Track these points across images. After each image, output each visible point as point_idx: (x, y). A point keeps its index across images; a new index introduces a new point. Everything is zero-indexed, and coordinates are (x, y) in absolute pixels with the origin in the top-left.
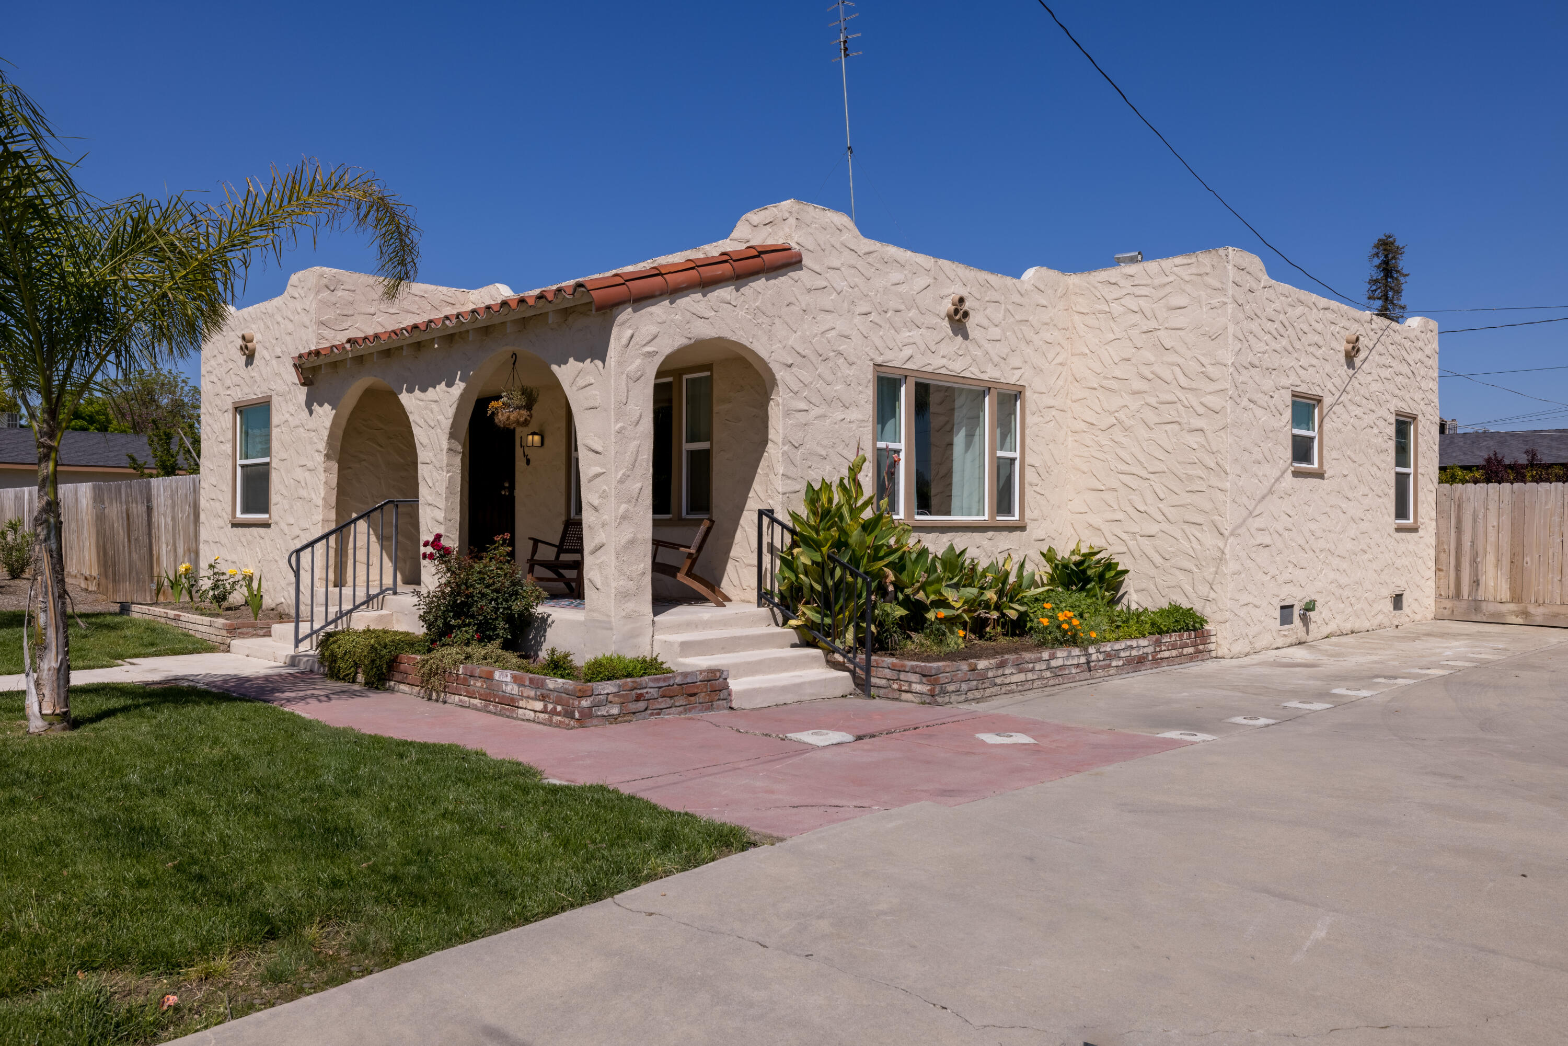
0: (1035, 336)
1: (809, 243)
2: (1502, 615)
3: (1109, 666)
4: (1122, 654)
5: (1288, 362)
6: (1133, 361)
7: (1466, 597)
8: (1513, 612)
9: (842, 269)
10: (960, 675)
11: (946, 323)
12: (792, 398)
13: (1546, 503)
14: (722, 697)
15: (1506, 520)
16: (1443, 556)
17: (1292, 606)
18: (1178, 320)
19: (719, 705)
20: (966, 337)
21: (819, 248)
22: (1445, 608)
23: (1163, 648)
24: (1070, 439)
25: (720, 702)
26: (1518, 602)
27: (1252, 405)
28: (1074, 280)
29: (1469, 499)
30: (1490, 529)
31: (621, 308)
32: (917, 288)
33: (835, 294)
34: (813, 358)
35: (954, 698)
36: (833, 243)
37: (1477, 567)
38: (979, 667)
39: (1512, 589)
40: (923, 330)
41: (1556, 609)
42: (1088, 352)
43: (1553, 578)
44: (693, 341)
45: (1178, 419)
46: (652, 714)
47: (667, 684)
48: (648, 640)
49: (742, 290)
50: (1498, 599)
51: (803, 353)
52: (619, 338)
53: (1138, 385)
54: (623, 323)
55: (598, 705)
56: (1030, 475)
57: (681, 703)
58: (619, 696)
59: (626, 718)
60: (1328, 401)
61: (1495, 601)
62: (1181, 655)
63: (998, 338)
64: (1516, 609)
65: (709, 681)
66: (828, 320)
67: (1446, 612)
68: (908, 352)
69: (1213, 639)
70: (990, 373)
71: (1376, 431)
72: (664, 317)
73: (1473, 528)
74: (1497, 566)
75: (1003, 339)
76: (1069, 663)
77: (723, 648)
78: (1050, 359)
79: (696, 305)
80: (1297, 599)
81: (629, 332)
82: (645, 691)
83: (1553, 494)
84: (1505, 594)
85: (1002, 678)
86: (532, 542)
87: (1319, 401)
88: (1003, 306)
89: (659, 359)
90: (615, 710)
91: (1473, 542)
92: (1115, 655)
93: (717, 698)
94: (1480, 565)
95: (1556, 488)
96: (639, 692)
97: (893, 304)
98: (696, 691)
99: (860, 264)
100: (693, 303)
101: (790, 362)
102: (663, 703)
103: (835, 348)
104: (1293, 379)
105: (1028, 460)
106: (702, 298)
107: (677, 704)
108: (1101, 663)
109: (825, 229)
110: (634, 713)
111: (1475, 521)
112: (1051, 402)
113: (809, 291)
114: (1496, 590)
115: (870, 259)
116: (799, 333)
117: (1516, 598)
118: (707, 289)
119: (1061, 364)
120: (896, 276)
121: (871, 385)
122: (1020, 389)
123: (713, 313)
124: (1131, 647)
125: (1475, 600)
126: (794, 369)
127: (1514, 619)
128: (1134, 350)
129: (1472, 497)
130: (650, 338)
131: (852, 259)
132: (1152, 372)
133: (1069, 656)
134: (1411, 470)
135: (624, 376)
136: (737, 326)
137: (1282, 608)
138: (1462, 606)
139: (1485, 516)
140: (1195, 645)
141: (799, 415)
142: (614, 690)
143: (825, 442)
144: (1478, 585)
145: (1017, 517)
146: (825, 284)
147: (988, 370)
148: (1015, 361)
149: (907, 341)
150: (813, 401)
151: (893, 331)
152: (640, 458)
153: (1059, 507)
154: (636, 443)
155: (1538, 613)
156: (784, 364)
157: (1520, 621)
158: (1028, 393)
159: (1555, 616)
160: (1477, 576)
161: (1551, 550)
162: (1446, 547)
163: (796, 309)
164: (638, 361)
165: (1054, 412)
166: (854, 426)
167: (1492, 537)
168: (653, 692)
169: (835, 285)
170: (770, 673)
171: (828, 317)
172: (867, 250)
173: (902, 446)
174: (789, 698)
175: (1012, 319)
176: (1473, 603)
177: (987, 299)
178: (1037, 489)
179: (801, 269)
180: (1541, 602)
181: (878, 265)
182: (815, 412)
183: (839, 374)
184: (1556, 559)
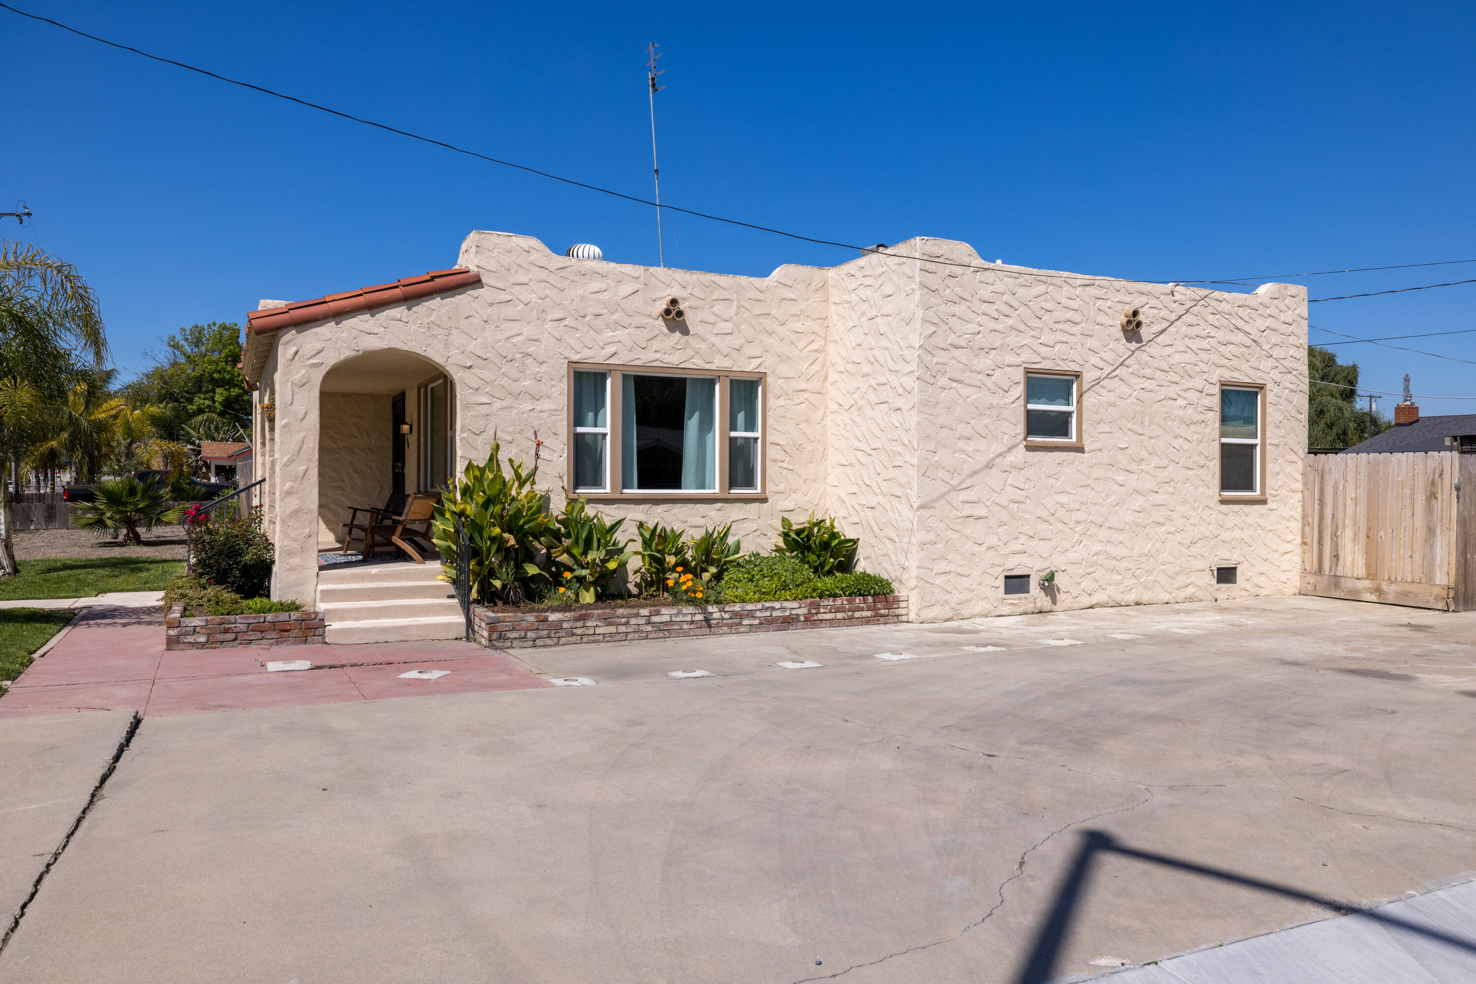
0: (781, 328)
1: (492, 265)
2: (1357, 592)
3: (740, 624)
4: (758, 614)
5: (1014, 340)
6: (863, 347)
7: (1327, 572)
8: (1368, 589)
9: (531, 284)
10: (524, 624)
11: (660, 322)
12: (473, 393)
13: (1398, 475)
14: (317, 633)
15: (1362, 492)
16: (1307, 529)
17: (1028, 576)
18: (889, 307)
19: (313, 640)
20: (685, 332)
21: (503, 269)
22: (1309, 583)
23: (822, 610)
24: (829, 419)
25: (316, 638)
26: (1373, 579)
27: (955, 384)
28: (832, 274)
29: (1330, 470)
30: (1349, 501)
31: (284, 331)
32: (622, 294)
33: (522, 305)
34: (497, 360)
35: (516, 643)
36: (519, 263)
37: (1337, 541)
38: (550, 619)
39: (1368, 565)
40: (631, 330)
41: (1406, 587)
42: (838, 339)
43: (1404, 554)
44: (361, 353)
45: (887, 399)
46: (241, 644)
47: (256, 621)
48: (312, 588)
49: (414, 309)
50: (1355, 575)
51: (485, 357)
52: (284, 354)
53: (866, 368)
54: (288, 342)
55: (186, 634)
56: (772, 452)
57: (273, 636)
58: (207, 629)
59: (214, 645)
60: (1089, 376)
61: (1352, 577)
62: (851, 618)
63: (730, 331)
64: (1371, 586)
65: (304, 620)
66: (515, 328)
67: (1310, 587)
68: (611, 349)
69: (902, 604)
70: (718, 363)
71: (1181, 402)
72: (329, 335)
73: (1334, 500)
74: (1354, 540)
75: (736, 331)
76: (678, 619)
77: (368, 597)
78: (800, 347)
79: (363, 324)
80: (1034, 568)
81: (294, 349)
82: (233, 626)
83: (1404, 464)
84: (1361, 571)
85: (583, 629)
86: (352, 510)
87: (1078, 376)
88: (735, 303)
89: (324, 370)
90: (202, 639)
91: (1333, 515)
92: (751, 614)
93: (313, 634)
94: (1340, 539)
95: (1407, 458)
96: (227, 626)
97: (592, 309)
98: (288, 628)
99: (552, 279)
100: (360, 323)
101: (469, 364)
102: (252, 636)
103: (522, 351)
104: (1026, 356)
105: (769, 438)
106: (370, 318)
107: (269, 637)
108: (725, 621)
109: (510, 252)
110: (222, 642)
111: (1335, 493)
112: (802, 386)
113: (491, 305)
114: (1353, 566)
115: (564, 273)
116: (479, 340)
117: (1371, 575)
118: (375, 310)
119: (816, 351)
120: (596, 285)
121: (565, 380)
122: (760, 376)
123: (383, 329)
124: (773, 609)
125: (1335, 576)
126: (473, 370)
127: (1368, 597)
128: (864, 336)
129: (1333, 468)
130: (314, 352)
131: (543, 274)
132: (874, 357)
133: (679, 613)
134: (1258, 441)
135: (290, 383)
136: (410, 338)
137: (1007, 577)
138: (1324, 580)
139: (1344, 488)
140: (874, 609)
141: (478, 408)
142: (201, 624)
143: (511, 429)
144: (1338, 560)
145: (759, 490)
146: (510, 298)
147: (716, 361)
148: (750, 351)
149: (610, 340)
150: (497, 395)
151: (592, 333)
152: (305, 446)
153: (814, 481)
154: (302, 435)
155: (1391, 591)
156: (462, 366)
157: (1374, 598)
158: (770, 380)
159: (1406, 594)
160: (1337, 550)
161: (1403, 524)
162: (1310, 520)
163: (476, 320)
164: (303, 371)
165: (806, 395)
166: (545, 415)
167: (1350, 511)
168: (243, 627)
169: (521, 298)
170: (397, 618)
171: (514, 325)
172: (559, 266)
173: (607, 430)
174: (391, 638)
175: (747, 314)
176: (1333, 579)
177: (714, 297)
178: (784, 465)
179: (483, 287)
180: (1394, 579)
181: (574, 278)
182: (497, 405)
183: (528, 372)
184: (1407, 533)
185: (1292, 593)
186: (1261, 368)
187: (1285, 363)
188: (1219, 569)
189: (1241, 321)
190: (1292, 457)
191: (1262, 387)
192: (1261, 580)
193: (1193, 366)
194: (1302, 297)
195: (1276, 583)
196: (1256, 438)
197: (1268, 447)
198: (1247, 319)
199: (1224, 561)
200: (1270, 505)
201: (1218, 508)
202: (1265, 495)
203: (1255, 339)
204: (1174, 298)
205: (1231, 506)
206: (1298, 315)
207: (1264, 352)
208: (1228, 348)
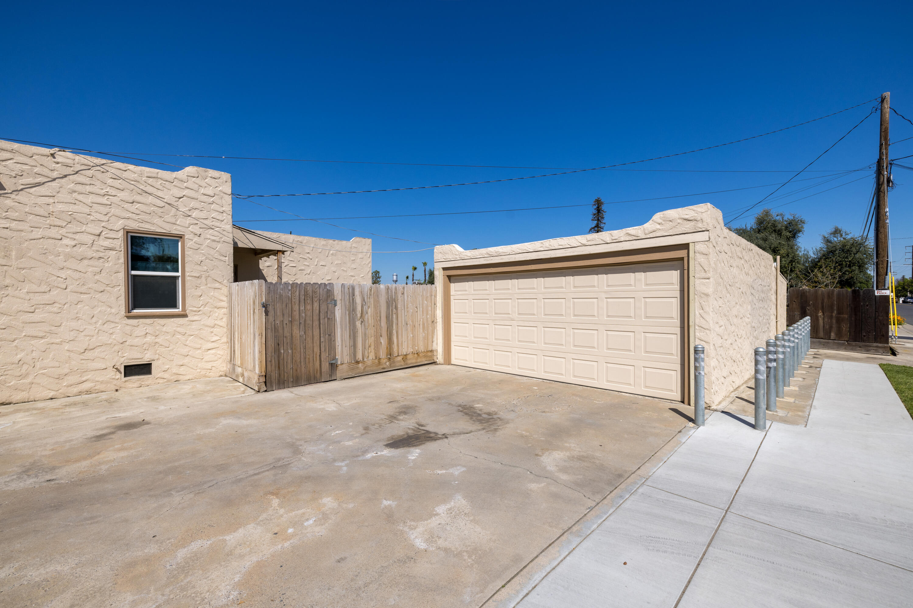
185: (218, 375)
186: (178, 223)
187: (205, 222)
188: (126, 367)
189: (152, 188)
190: (217, 285)
191: (181, 237)
192: (182, 370)
193: (85, 215)
194: (225, 180)
195: (199, 371)
196: (178, 271)
197: (187, 278)
198: (160, 187)
199: (133, 360)
200: (190, 318)
201: (124, 322)
202: (185, 311)
203: (169, 202)
204: (55, 160)
205: (141, 320)
206: (220, 191)
207: (181, 213)
208: (136, 205)
